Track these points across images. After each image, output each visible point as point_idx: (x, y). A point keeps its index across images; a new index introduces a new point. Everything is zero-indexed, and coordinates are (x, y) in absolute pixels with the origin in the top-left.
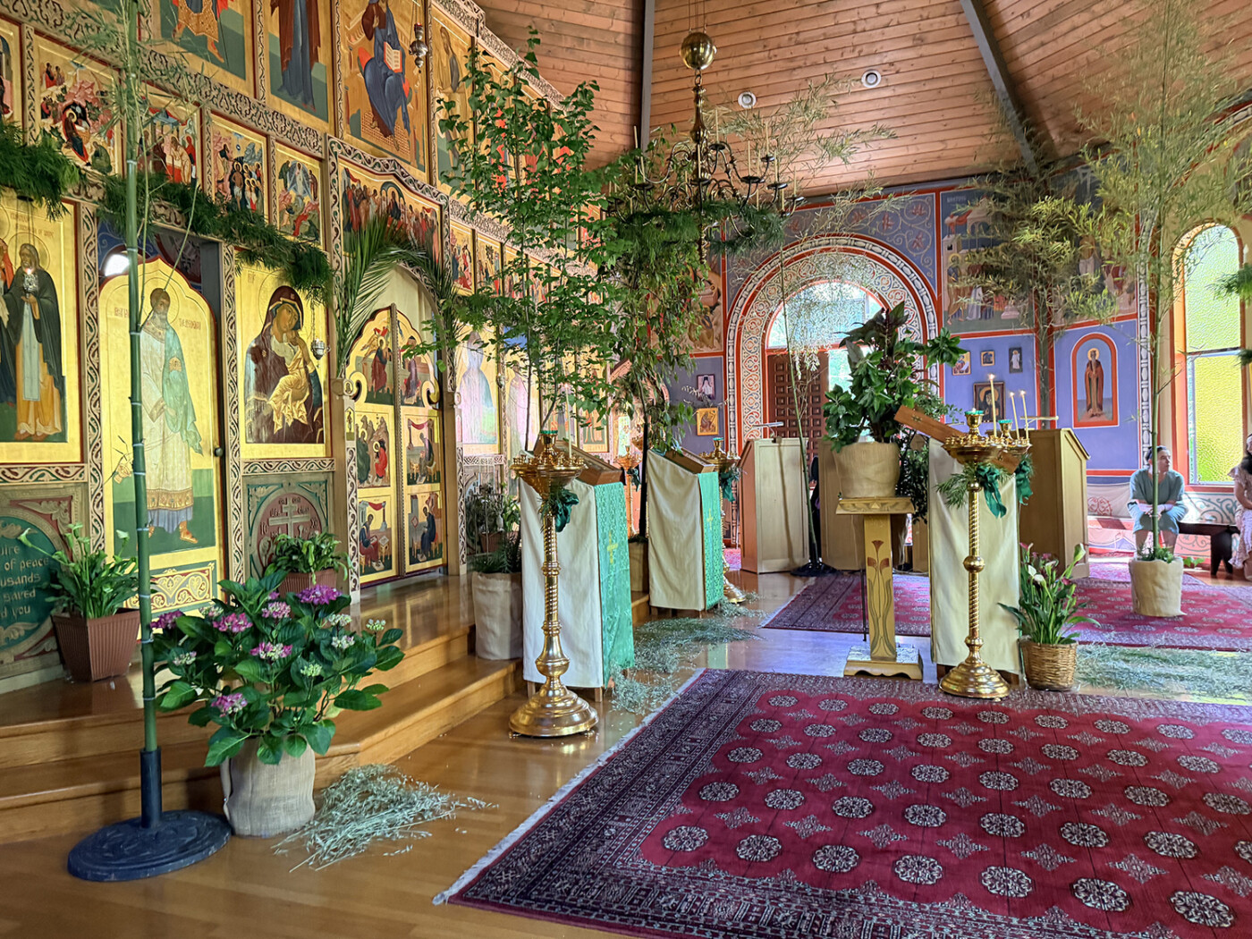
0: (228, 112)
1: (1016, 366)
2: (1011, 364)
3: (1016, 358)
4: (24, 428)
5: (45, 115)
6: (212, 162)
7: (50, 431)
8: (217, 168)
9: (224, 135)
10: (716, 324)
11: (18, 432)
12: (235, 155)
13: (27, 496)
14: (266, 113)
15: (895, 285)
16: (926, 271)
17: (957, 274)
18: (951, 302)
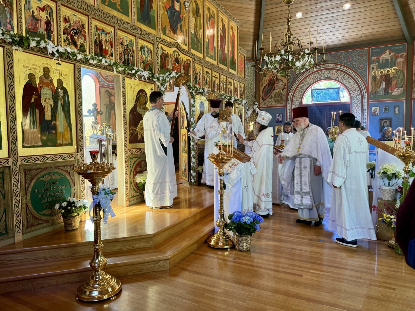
0: (123, 29)
1: (397, 112)
2: (395, 112)
3: (397, 109)
4: (59, 142)
5: (64, 34)
6: (118, 47)
7: (67, 143)
8: (119, 49)
9: (122, 37)
10: (284, 95)
11: (57, 143)
12: (125, 44)
13: (60, 165)
14: (135, 28)
15: (352, 82)
16: (363, 77)
17: (375, 78)
18: (373, 88)
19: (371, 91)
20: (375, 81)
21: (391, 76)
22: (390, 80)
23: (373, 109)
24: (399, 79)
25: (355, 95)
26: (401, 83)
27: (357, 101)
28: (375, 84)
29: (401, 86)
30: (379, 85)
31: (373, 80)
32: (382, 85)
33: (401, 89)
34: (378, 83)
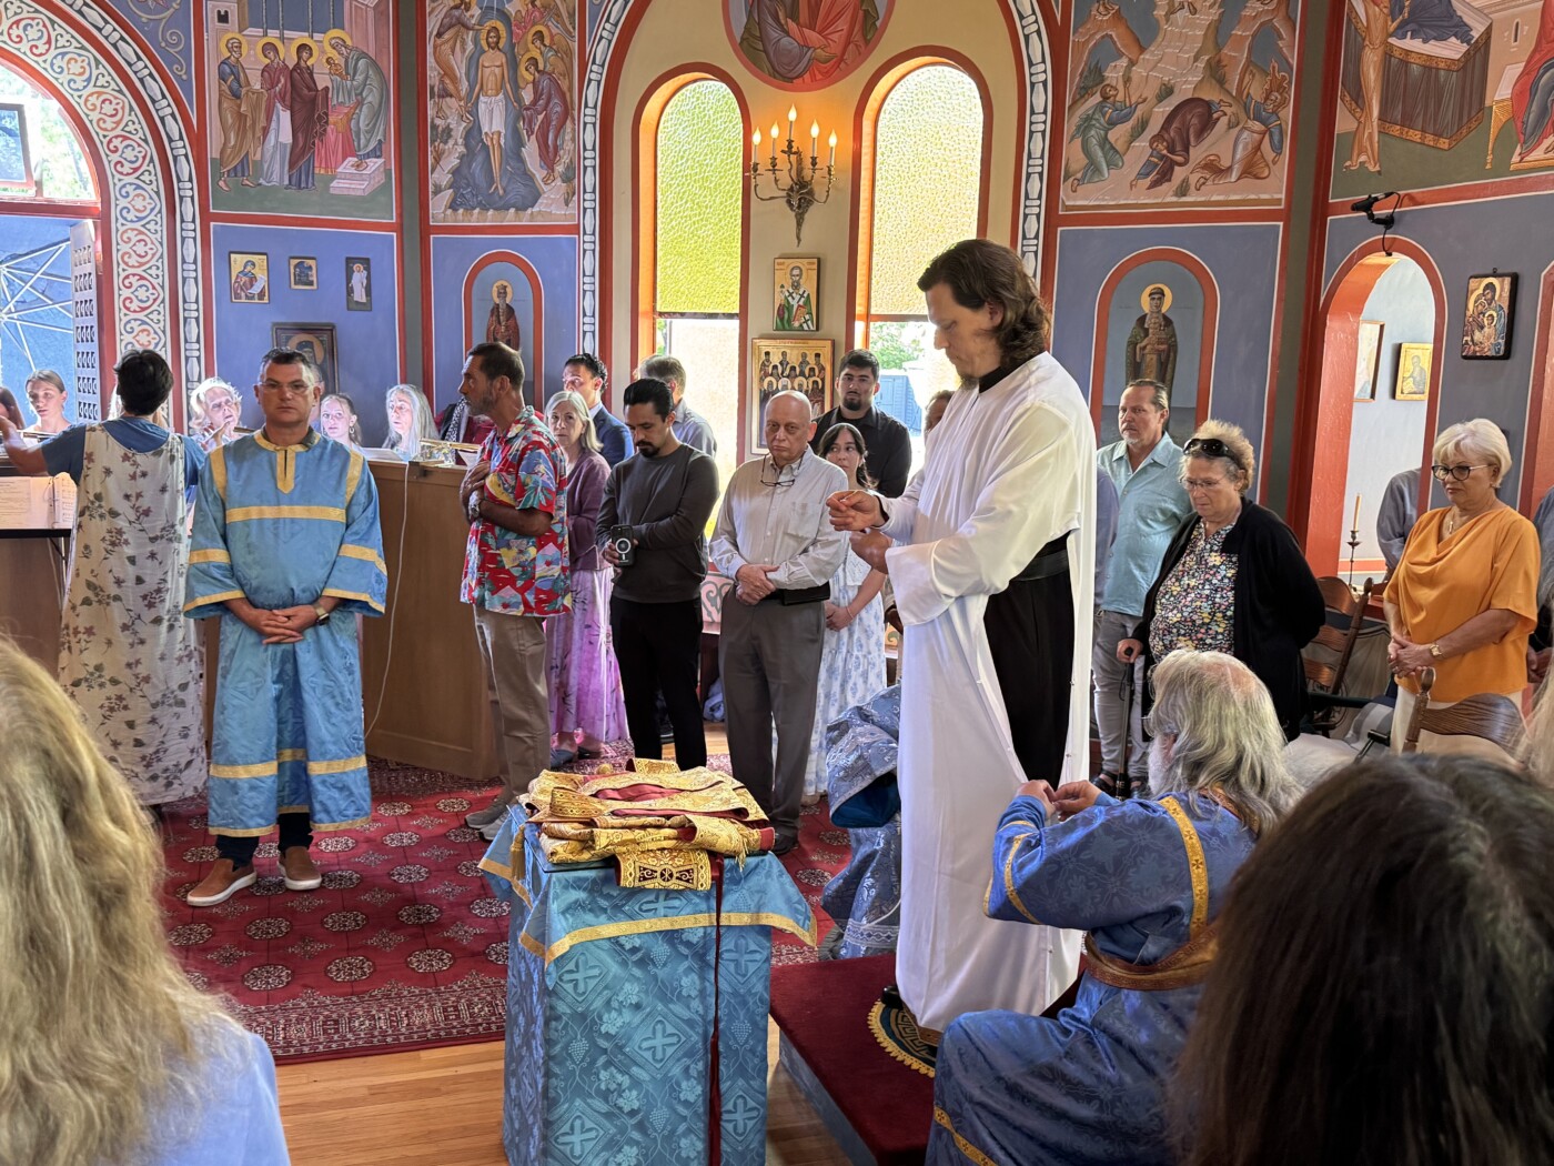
1: (360, 295)
2: (350, 291)
3: (359, 278)
15: (101, 81)
16: (171, 61)
17: (237, 79)
18: (227, 140)
19: (216, 155)
20: (236, 96)
21: (322, 81)
22: (313, 101)
23: (238, 261)
24: (360, 104)
25: (127, 168)
26: (371, 132)
27: (139, 203)
28: (241, 117)
29: (371, 147)
30: (263, 123)
31: (225, 87)
32: (273, 125)
33: (374, 164)
34: (255, 108)
